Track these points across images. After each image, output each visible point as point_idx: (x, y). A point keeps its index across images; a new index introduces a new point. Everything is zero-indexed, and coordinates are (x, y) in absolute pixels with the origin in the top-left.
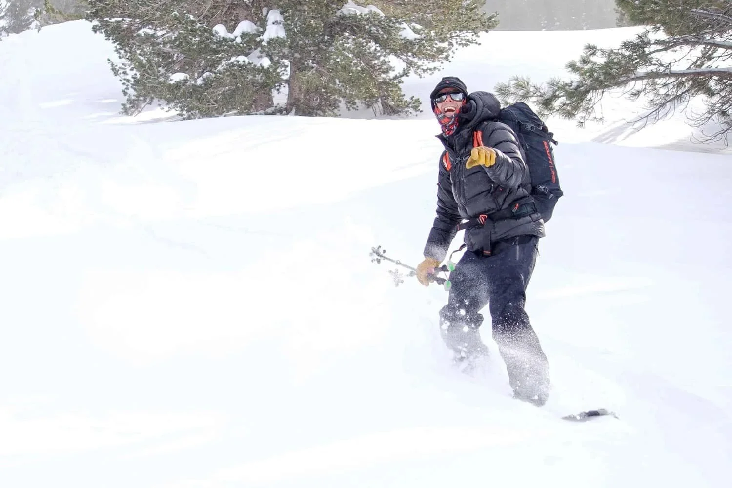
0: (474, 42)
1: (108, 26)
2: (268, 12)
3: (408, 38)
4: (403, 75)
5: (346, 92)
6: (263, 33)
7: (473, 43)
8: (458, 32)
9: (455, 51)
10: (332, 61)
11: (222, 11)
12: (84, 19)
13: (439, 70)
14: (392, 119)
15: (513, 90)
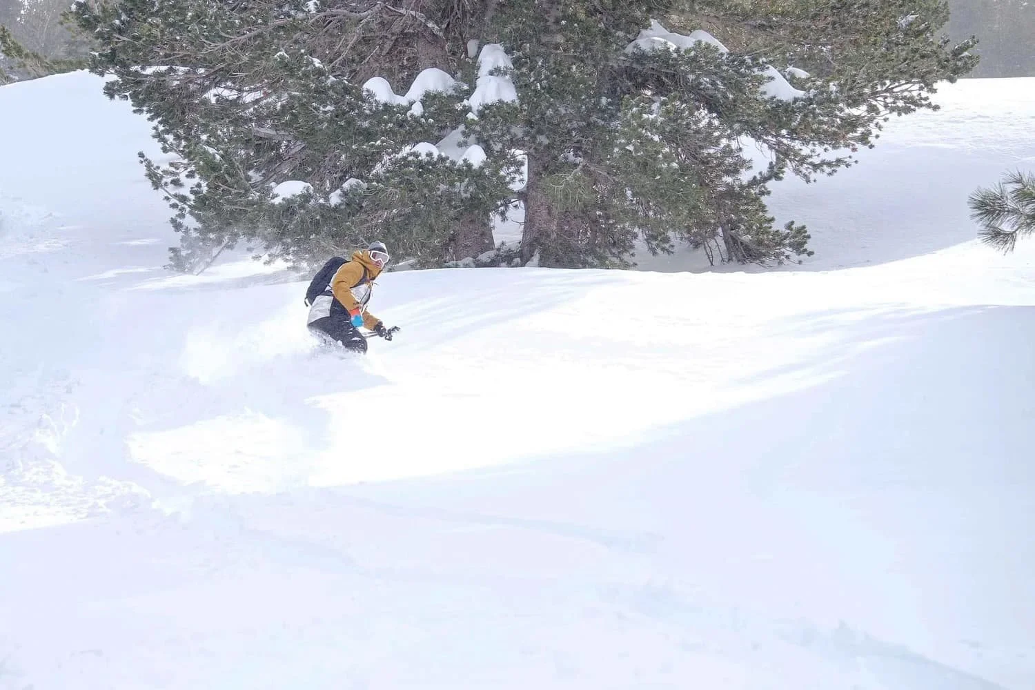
0: (923, 102)
1: (139, 83)
2: (480, 49)
3: (779, 98)
4: (769, 178)
5: (647, 215)
6: (469, 94)
7: (922, 106)
8: (888, 82)
9: (882, 123)
10: (616, 150)
11: (381, 50)
12: (87, 70)
13: (848, 165)
14: (748, 271)
15: (1011, 204)
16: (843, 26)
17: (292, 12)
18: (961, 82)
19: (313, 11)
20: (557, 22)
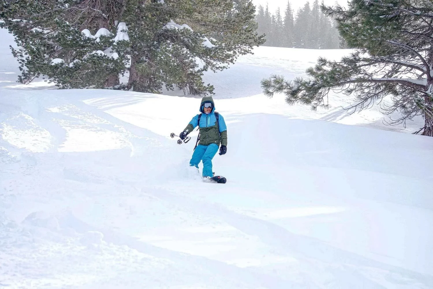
0: (249, 52)
1: (11, 24)
2: (118, 23)
3: (207, 47)
4: (203, 70)
5: (166, 78)
6: (114, 37)
7: (249, 53)
8: (239, 45)
9: (237, 57)
10: (158, 58)
11: (88, 20)
13: (227, 68)
14: (195, 98)
15: (273, 84)
16: (227, 27)
17: (61, 7)
18: (261, 47)
19: (67, 7)
20: (142, 17)
